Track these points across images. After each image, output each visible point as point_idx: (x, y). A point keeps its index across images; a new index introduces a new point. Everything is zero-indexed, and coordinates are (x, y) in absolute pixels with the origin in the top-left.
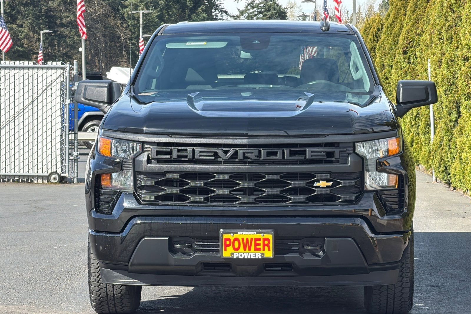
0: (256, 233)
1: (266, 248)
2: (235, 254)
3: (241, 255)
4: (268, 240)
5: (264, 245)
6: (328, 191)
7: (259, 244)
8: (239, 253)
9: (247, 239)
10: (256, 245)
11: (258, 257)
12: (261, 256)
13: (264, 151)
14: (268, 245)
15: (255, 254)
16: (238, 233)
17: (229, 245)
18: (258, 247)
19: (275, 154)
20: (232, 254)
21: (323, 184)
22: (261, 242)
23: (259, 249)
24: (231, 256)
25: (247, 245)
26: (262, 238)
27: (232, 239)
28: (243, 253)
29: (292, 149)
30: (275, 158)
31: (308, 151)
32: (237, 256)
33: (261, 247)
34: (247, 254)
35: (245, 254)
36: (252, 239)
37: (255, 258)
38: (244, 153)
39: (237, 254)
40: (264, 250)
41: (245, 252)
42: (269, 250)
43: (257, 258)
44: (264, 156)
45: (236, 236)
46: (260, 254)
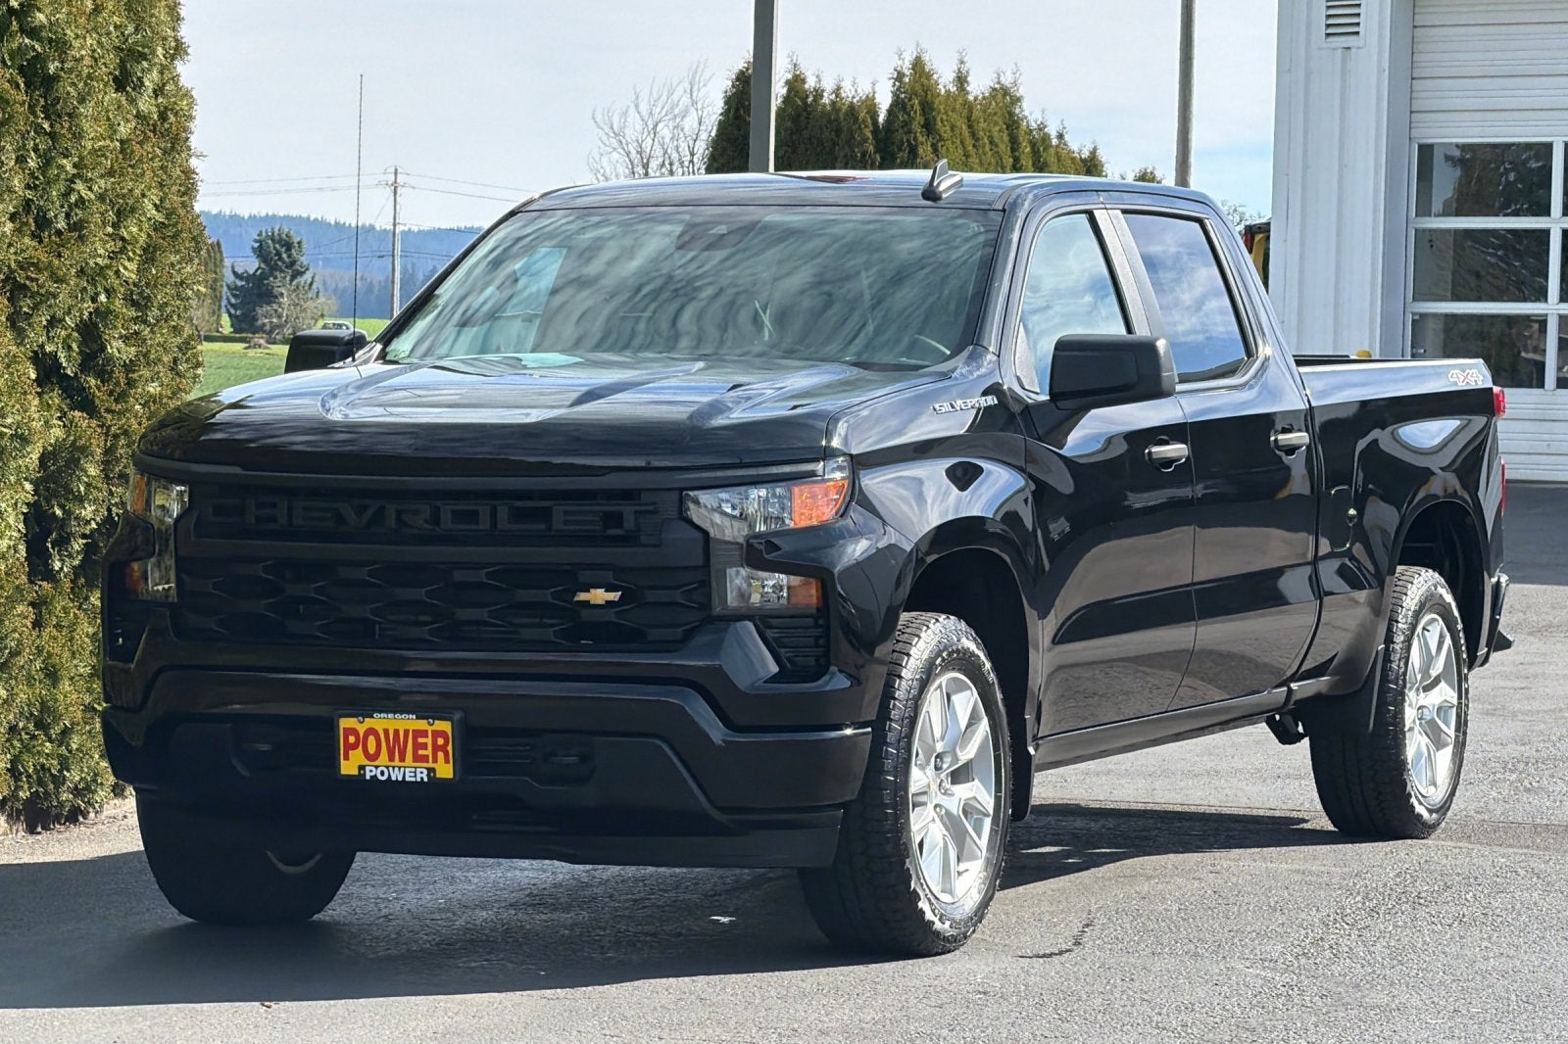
0: (414, 717)
1: (441, 755)
2: (368, 769)
3: (382, 773)
4: (443, 734)
5: (436, 748)
6: (611, 616)
7: (424, 746)
8: (377, 767)
9: (396, 732)
10: (417, 746)
11: (422, 778)
12: (428, 775)
13: (447, 510)
14: (444, 748)
15: (413, 770)
16: (375, 715)
17: (354, 747)
18: (421, 752)
19: (472, 517)
20: (362, 768)
21: (599, 596)
22: (429, 741)
23: (425, 759)
24: (359, 771)
25: (396, 746)
26: (430, 729)
27: (362, 729)
28: (387, 767)
29: (518, 504)
30: (474, 527)
31: (559, 511)
32: (373, 774)
33: (429, 752)
34: (396, 769)
35: (391, 769)
36: (406, 732)
37: (413, 779)
38: (399, 513)
39: (373, 769)
40: (435, 760)
41: (393, 764)
42: (447, 761)
43: (419, 780)
44: (447, 521)
45: (369, 723)
46: (425, 772)
